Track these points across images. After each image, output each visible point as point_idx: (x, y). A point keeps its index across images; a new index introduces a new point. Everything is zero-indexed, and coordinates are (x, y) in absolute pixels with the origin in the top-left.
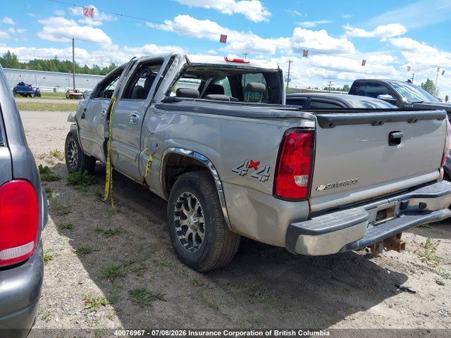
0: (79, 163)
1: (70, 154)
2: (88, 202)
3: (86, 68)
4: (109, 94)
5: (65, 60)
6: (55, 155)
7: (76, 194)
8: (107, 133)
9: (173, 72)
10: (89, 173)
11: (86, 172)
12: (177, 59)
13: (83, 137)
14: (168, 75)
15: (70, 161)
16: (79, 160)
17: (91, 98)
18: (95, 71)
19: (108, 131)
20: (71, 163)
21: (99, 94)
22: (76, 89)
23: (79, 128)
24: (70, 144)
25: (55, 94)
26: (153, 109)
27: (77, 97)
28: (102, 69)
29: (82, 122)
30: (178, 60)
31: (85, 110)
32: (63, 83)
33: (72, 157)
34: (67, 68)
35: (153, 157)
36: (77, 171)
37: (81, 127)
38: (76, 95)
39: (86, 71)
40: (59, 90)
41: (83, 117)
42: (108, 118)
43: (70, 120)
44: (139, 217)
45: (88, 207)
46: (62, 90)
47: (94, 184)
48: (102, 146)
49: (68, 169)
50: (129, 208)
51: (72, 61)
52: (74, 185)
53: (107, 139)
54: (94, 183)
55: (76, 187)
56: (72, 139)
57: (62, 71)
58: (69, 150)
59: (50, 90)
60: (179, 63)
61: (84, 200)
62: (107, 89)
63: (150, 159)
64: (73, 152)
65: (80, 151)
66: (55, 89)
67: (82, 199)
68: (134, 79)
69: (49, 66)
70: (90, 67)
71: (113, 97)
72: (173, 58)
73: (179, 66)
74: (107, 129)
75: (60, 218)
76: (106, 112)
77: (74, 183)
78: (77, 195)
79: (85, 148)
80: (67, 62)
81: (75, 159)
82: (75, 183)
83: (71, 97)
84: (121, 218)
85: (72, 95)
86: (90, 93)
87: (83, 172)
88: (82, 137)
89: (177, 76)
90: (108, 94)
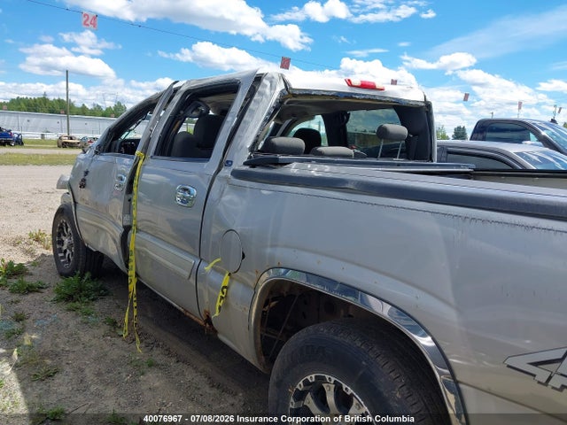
0: (76, 260)
1: (61, 242)
2: (94, 341)
3: (84, 108)
4: (130, 148)
5: (57, 98)
6: (37, 240)
7: (71, 321)
8: (127, 218)
9: (262, 106)
10: (93, 278)
11: (88, 275)
12: (265, 81)
13: (83, 217)
14: (253, 111)
15: (60, 255)
16: (76, 254)
17: (96, 153)
18: (97, 112)
19: (130, 213)
20: (62, 257)
21: (110, 146)
22: (72, 135)
23: (75, 203)
24: (61, 227)
25: (43, 142)
26: (226, 178)
27: (71, 146)
28: (104, 109)
29: (80, 193)
30: (268, 83)
31: (87, 173)
32: (54, 128)
33: (64, 248)
34: (61, 108)
35: (231, 279)
36: (72, 274)
37: (78, 200)
38: (72, 143)
39: (83, 111)
40: (48, 136)
41: (83, 185)
42: (130, 189)
43: (61, 185)
44: (190, 375)
45: (94, 353)
46: (53, 136)
47: (102, 296)
48: (118, 240)
49: (58, 269)
50: (169, 353)
51: (65, 99)
52: (67, 301)
53: (127, 229)
54: (102, 294)
55: (70, 304)
56: (64, 218)
57: (52, 112)
58: (59, 236)
59: (37, 136)
60: (273, 87)
61: (85, 337)
62: (123, 137)
63: (225, 281)
64: (66, 241)
65: (78, 240)
66: (43, 135)
67: (81, 333)
68: (176, 119)
69: (36, 105)
70: (89, 107)
71: (137, 152)
72: (258, 79)
73: (272, 95)
74: (128, 209)
75: (38, 388)
76: (125, 179)
77: (67, 298)
78: (72, 323)
79: (85, 236)
80: (59, 100)
81: (68, 252)
82: (69, 298)
83: (65, 145)
84: (157, 384)
85: (66, 143)
86: (96, 143)
87: (82, 276)
88: (80, 218)
89: (269, 113)
90: (125, 146)
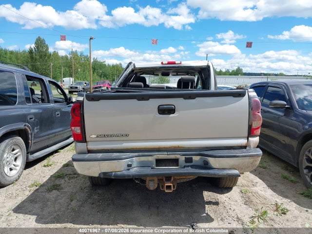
3: (221, 71)
28: (231, 71)
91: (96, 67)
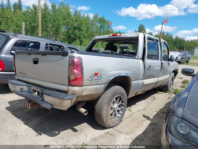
91: (176, 42)
